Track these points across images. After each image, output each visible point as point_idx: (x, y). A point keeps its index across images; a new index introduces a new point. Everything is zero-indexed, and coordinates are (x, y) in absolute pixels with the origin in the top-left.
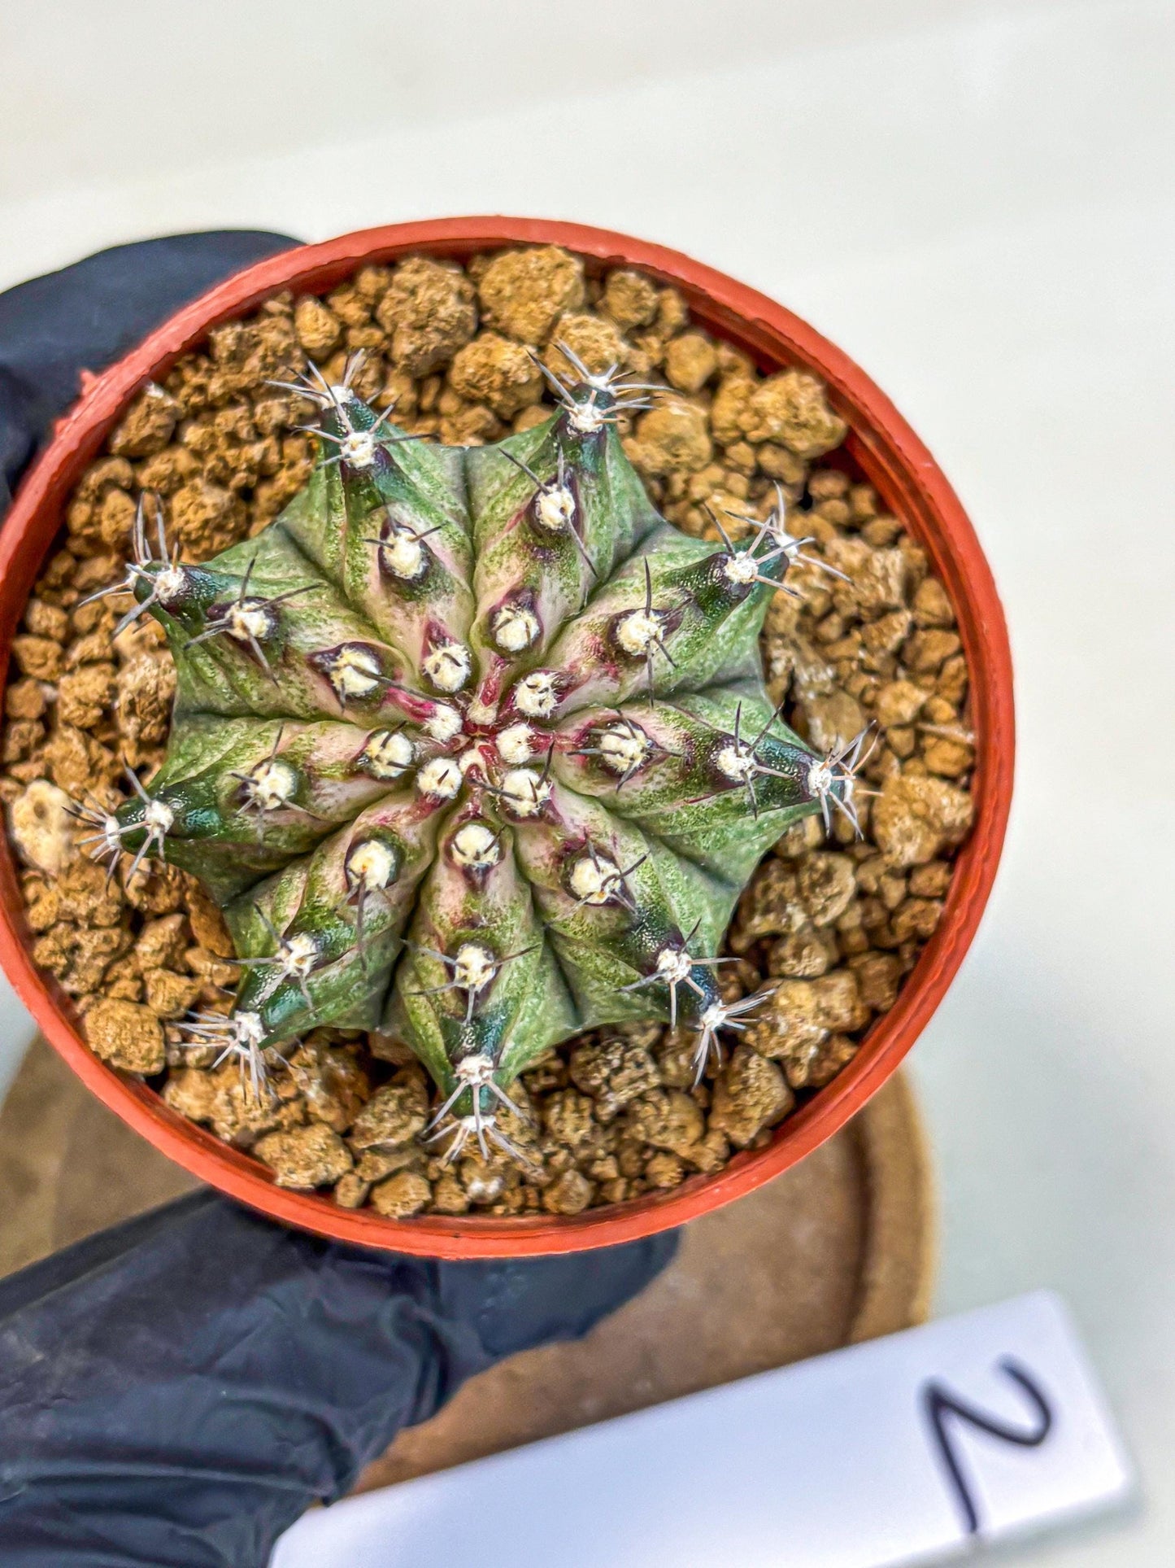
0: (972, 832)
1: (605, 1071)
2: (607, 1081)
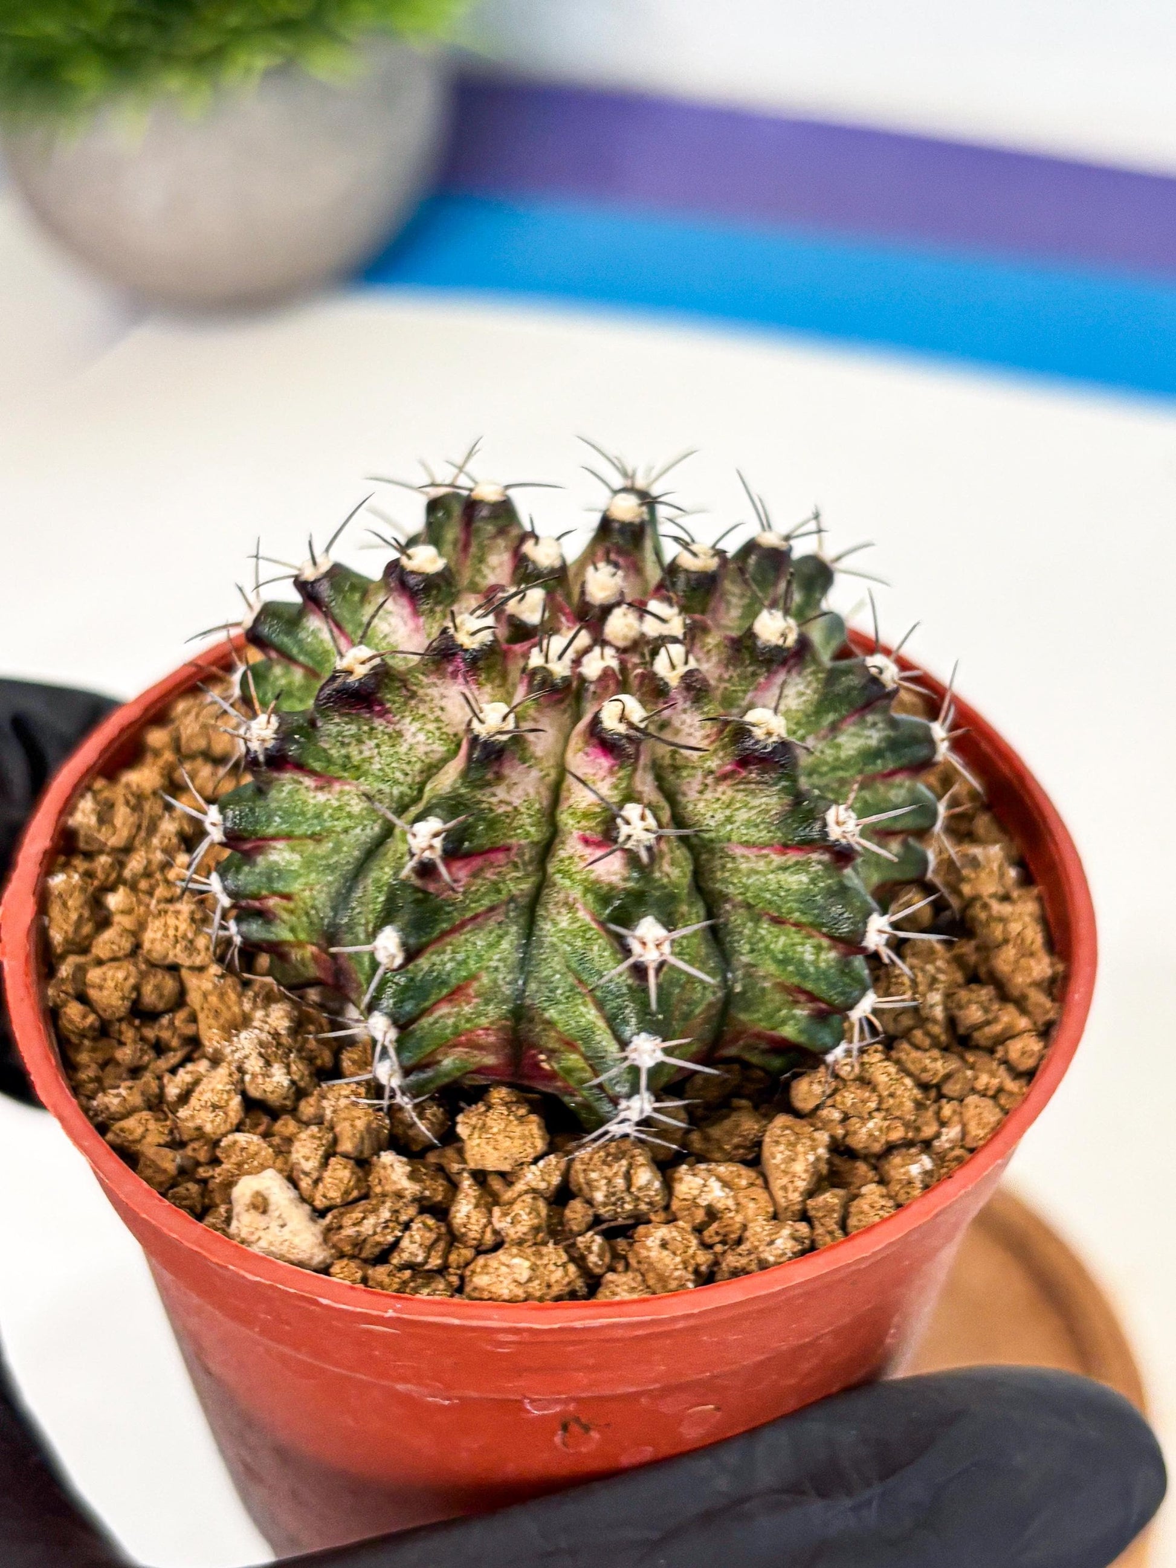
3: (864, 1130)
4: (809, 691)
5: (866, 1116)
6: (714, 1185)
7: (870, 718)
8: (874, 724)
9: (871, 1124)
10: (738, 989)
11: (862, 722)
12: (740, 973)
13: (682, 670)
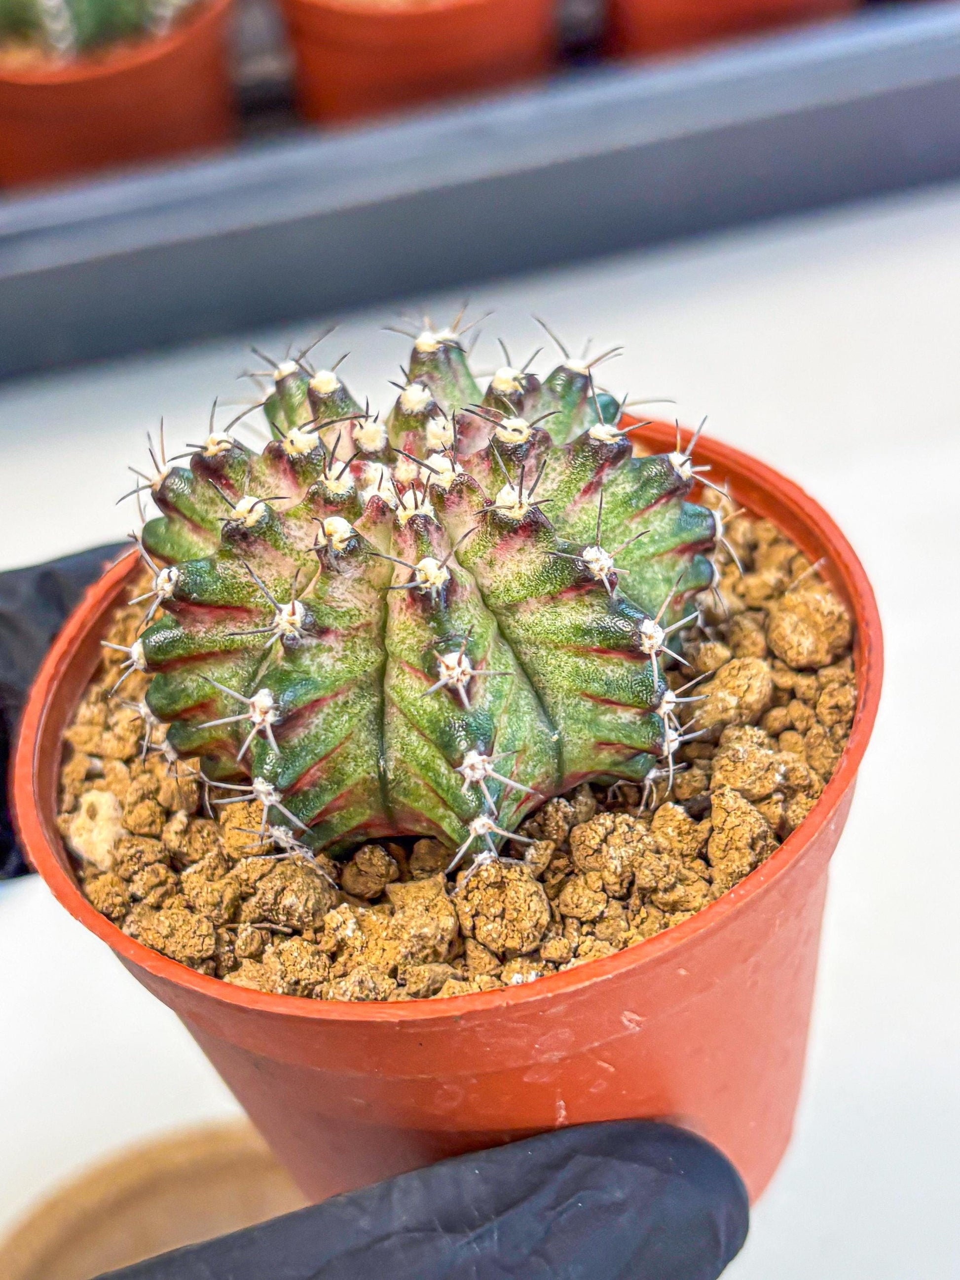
0: (855, 627)
1: (601, 831)
2: (605, 840)
3: (485, 929)
4: (538, 561)
5: (492, 918)
6: (351, 924)
7: (587, 599)
8: (592, 605)
9: (490, 927)
10: (391, 776)
11: (580, 601)
12: (392, 765)
13: (411, 512)
